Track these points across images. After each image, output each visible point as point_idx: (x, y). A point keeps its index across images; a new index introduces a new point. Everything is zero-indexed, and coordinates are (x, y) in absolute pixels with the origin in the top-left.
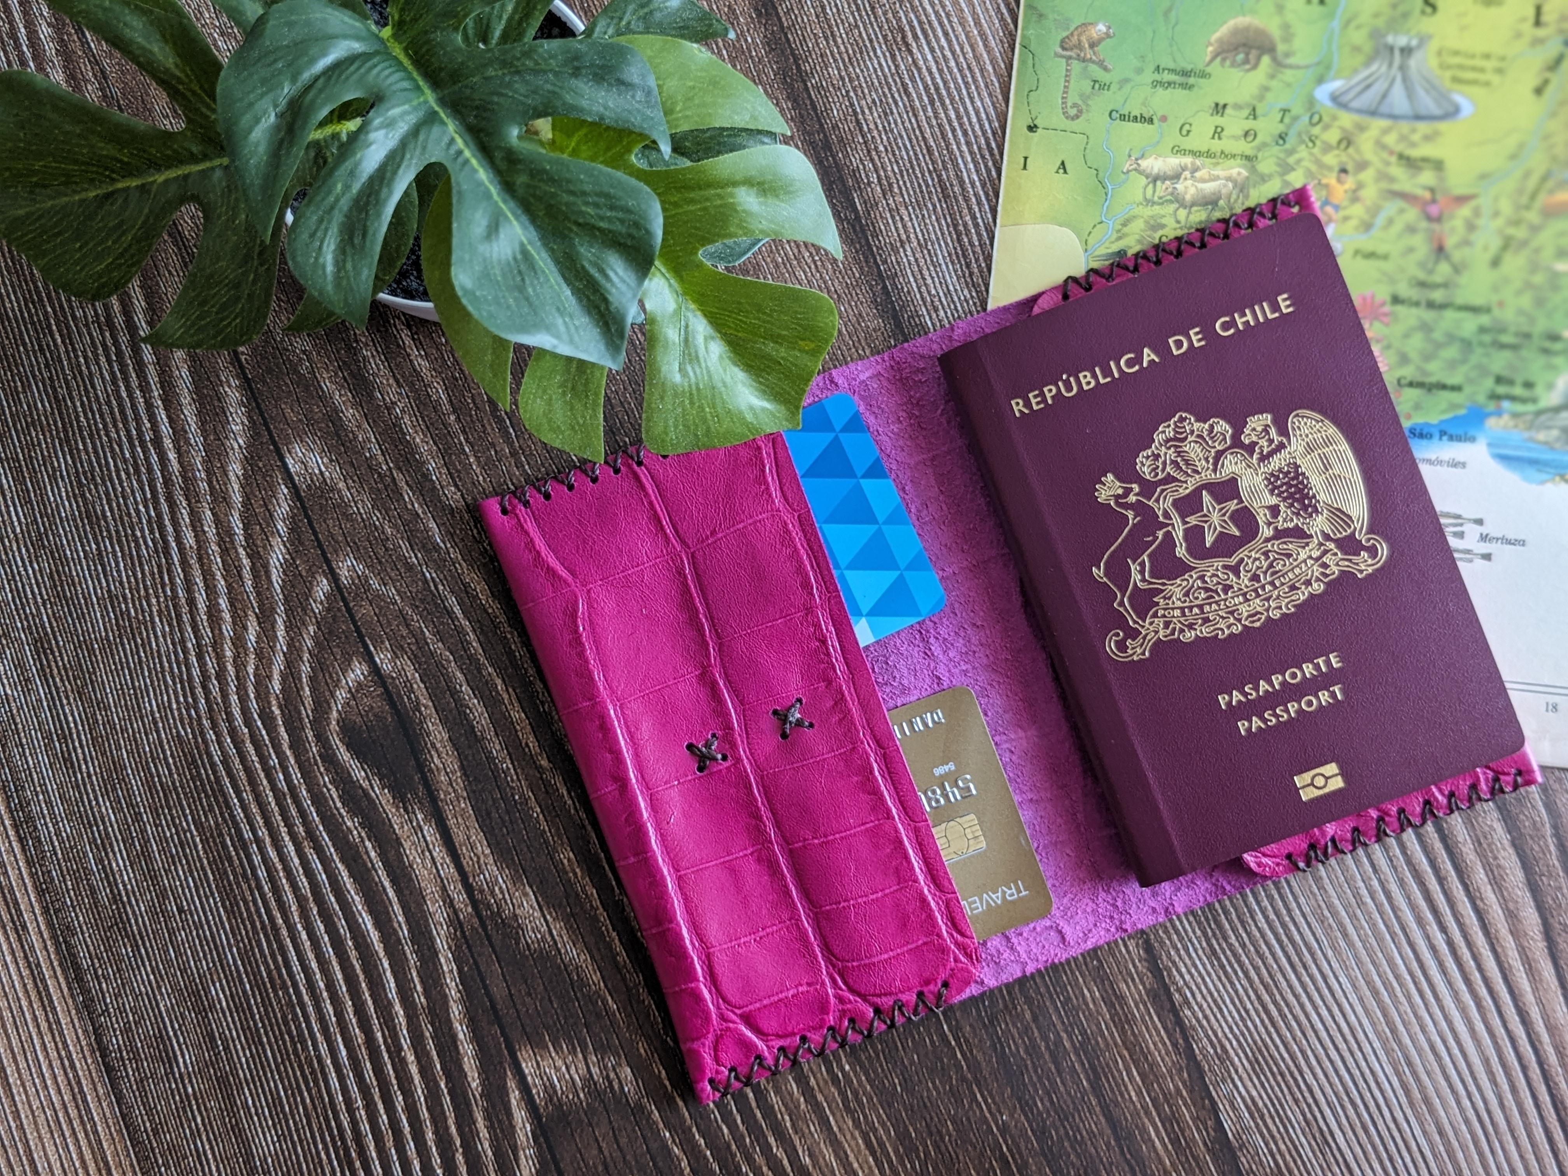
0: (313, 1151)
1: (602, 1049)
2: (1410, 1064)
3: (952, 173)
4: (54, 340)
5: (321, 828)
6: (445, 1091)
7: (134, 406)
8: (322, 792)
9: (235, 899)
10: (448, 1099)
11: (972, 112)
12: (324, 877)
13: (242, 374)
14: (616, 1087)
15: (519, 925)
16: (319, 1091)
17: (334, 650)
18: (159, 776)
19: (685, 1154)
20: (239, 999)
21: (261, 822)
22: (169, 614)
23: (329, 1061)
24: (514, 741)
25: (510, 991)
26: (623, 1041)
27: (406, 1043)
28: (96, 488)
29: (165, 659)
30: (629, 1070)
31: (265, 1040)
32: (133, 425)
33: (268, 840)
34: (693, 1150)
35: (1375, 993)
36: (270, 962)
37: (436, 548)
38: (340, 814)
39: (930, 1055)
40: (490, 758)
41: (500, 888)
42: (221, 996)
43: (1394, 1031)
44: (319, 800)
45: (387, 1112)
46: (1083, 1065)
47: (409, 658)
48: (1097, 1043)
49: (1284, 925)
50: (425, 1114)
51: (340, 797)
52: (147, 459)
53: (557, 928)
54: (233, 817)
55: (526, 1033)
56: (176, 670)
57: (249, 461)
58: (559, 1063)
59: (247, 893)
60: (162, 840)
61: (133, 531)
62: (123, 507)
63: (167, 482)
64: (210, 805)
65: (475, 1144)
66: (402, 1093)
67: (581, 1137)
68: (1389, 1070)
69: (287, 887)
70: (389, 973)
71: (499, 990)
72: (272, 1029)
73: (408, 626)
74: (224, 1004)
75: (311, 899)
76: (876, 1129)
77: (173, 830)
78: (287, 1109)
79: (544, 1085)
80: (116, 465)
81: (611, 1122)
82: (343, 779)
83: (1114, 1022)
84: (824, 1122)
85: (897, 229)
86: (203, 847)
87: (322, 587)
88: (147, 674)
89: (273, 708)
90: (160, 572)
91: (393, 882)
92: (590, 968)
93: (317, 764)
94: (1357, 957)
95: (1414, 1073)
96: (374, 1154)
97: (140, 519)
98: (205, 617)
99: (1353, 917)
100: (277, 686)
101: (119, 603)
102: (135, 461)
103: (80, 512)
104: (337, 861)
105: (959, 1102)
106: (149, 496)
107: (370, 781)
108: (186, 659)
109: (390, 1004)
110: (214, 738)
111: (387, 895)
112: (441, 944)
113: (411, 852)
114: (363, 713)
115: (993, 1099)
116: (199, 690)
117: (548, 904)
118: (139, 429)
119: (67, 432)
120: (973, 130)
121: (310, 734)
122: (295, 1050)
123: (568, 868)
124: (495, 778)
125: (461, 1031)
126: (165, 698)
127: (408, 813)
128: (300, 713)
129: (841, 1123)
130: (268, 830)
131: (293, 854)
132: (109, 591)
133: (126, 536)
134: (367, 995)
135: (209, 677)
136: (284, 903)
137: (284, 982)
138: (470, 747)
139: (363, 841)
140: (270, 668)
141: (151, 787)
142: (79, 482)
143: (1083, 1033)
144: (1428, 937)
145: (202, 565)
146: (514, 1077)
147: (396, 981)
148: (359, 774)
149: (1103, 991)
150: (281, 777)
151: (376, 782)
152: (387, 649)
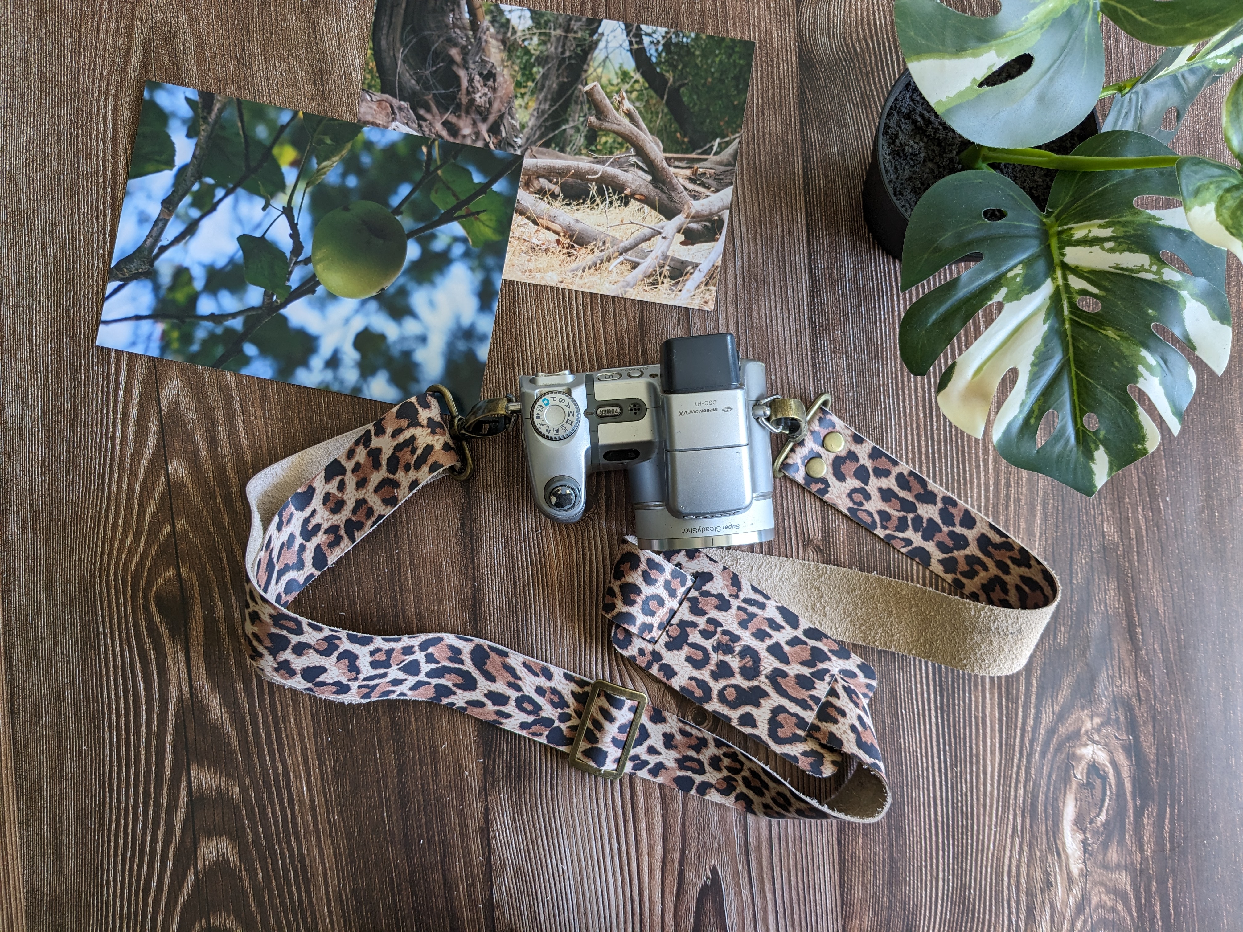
1: (229, 776)
2: (584, 895)
13: (160, 419)
27: (142, 745)
35: (579, 860)
37: (224, 528)
43: (582, 879)
49: (549, 818)
53: (226, 716)
57: (152, 461)
63: (112, 458)
68: (574, 895)
71: (191, 735)
87: (167, 529)
91: (158, 672)
94: (576, 842)
95: (584, 900)
99: (581, 824)
100: (133, 568)
109: (141, 726)
112: (171, 706)
113: (170, 662)
118: (107, 430)
125: (168, 748)
143: (445, 836)
144: (610, 844)
148: (157, 619)
151: (164, 625)
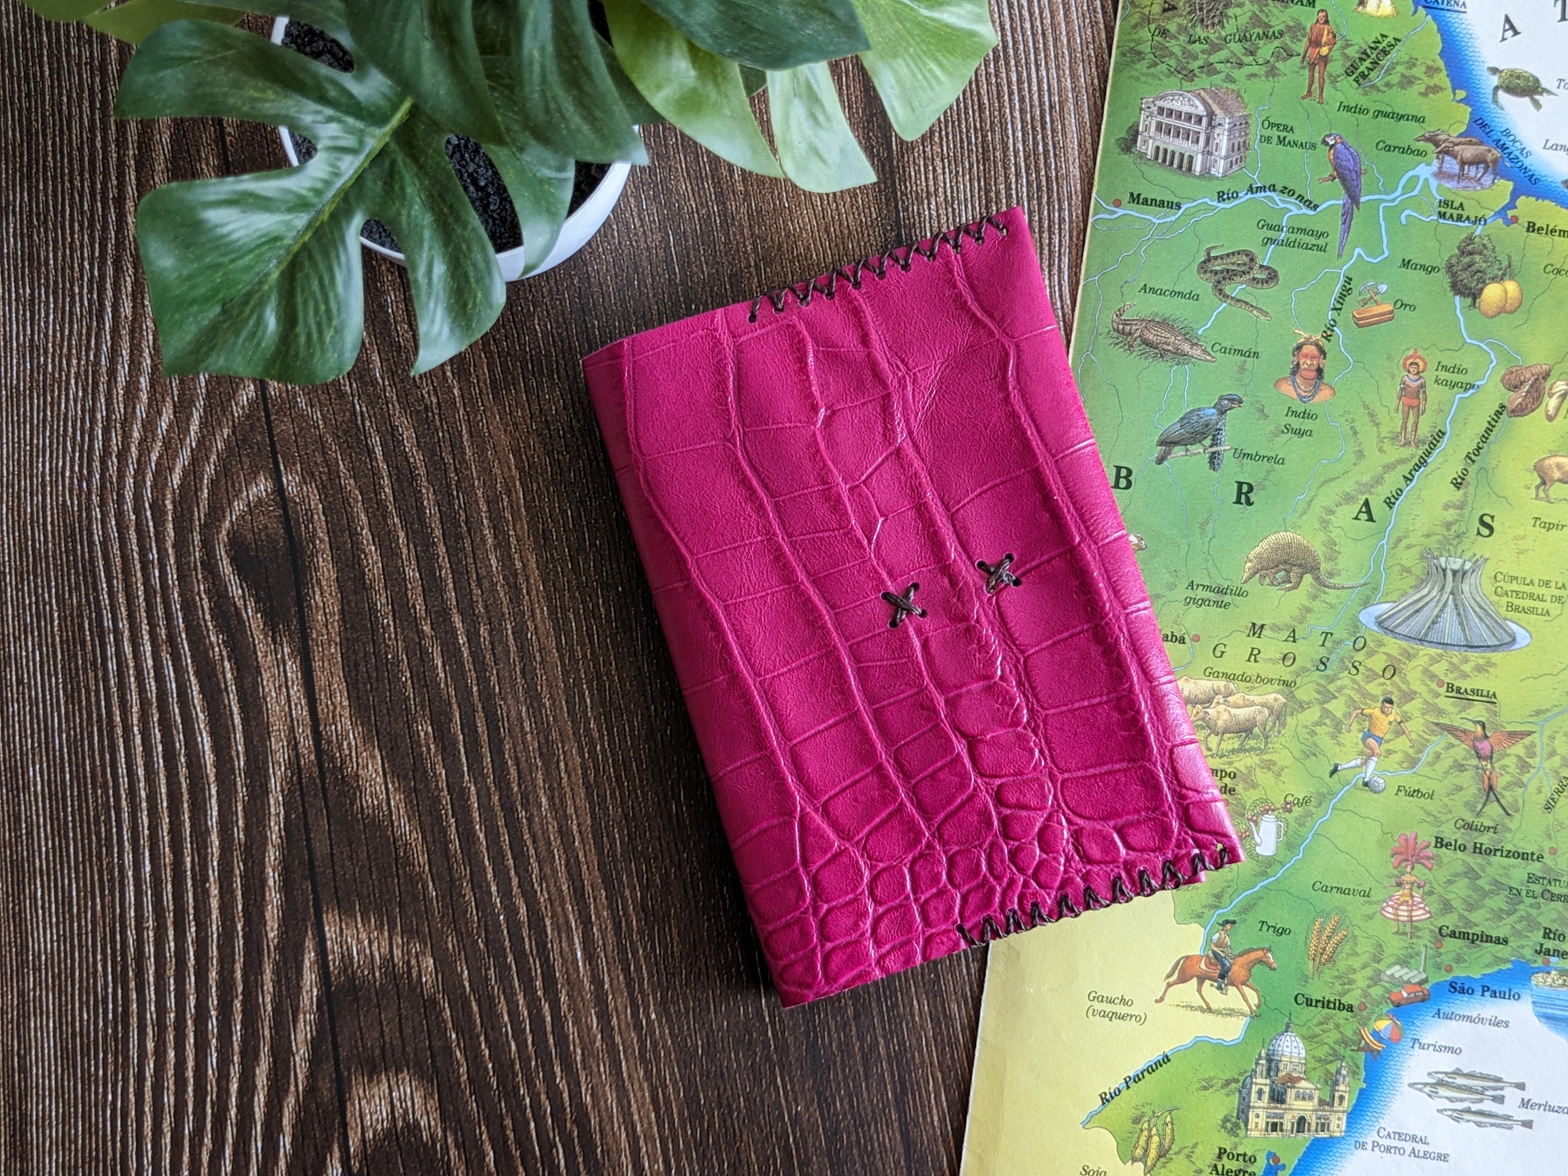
0: (91, 959)
3: (998, 137)
4: (42, 72)
5: (184, 636)
6: (241, 934)
7: (105, 158)
8: (194, 600)
9: (78, 685)
10: (241, 943)
11: (1034, 80)
12: (174, 685)
14: (414, 975)
15: (358, 786)
16: (113, 901)
17: (244, 459)
18: (33, 541)
19: (466, 1060)
20: (56, 787)
21: (125, 614)
22: (87, 379)
23: (130, 873)
24: (401, 599)
25: (332, 849)
26: (433, 932)
28: (46, 232)
29: (70, 424)
30: (432, 961)
31: (71, 834)
32: (99, 179)
33: (126, 633)
34: (476, 1057)
36: (97, 757)
38: (206, 626)
39: (741, 1026)
40: (373, 610)
41: (349, 744)
42: (38, 779)
44: (189, 607)
45: (175, 940)
46: (893, 1076)
47: (317, 486)
48: (913, 1057)
50: (214, 951)
51: (211, 609)
52: (105, 216)
54: (97, 601)
55: (337, 898)
56: (79, 438)
58: (363, 936)
59: (92, 682)
60: (19, 606)
61: (72, 286)
62: (68, 259)
64: (77, 584)
65: (257, 995)
66: (196, 925)
67: (365, 1016)
69: (133, 686)
70: (214, 800)
72: (81, 826)
73: (324, 454)
74: (39, 788)
75: (155, 705)
76: (666, 1086)
77: (34, 599)
78: (75, 910)
79: (342, 954)
80: (71, 215)
81: (400, 1009)
82: (218, 592)
83: (936, 1041)
84: (615, 1065)
85: (927, 179)
86: (59, 624)
88: (48, 434)
89: (167, 502)
90: (89, 335)
92: (419, 848)
93: (196, 570)
96: (151, 979)
97: (82, 276)
98: (121, 392)
101: (39, 355)
102: (92, 215)
103: (23, 252)
104: (191, 673)
105: (757, 1080)
106: (97, 254)
107: (245, 601)
108: (92, 429)
110: (99, 516)
111: (233, 720)
114: (256, 530)
115: (793, 1088)
116: (97, 464)
117: (393, 772)
119: (31, 169)
120: (1031, 98)
121: (197, 538)
122: (99, 853)
123: (423, 742)
124: (373, 631)
126: (60, 464)
127: (275, 644)
128: (192, 515)
129: (632, 1071)
130: (129, 623)
131: (148, 654)
132: (32, 340)
133: (64, 289)
134: (186, 816)
135: (111, 454)
136: (127, 701)
137: (106, 782)
138: (355, 593)
139: (222, 660)
140: (175, 460)
141: (23, 550)
142: (30, 222)
145: (132, 339)
146: (314, 938)
147: (219, 811)
149: (933, 1006)
150: (157, 574)
152: (297, 473)
